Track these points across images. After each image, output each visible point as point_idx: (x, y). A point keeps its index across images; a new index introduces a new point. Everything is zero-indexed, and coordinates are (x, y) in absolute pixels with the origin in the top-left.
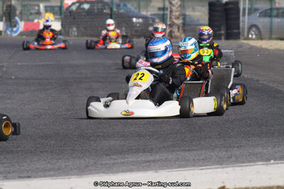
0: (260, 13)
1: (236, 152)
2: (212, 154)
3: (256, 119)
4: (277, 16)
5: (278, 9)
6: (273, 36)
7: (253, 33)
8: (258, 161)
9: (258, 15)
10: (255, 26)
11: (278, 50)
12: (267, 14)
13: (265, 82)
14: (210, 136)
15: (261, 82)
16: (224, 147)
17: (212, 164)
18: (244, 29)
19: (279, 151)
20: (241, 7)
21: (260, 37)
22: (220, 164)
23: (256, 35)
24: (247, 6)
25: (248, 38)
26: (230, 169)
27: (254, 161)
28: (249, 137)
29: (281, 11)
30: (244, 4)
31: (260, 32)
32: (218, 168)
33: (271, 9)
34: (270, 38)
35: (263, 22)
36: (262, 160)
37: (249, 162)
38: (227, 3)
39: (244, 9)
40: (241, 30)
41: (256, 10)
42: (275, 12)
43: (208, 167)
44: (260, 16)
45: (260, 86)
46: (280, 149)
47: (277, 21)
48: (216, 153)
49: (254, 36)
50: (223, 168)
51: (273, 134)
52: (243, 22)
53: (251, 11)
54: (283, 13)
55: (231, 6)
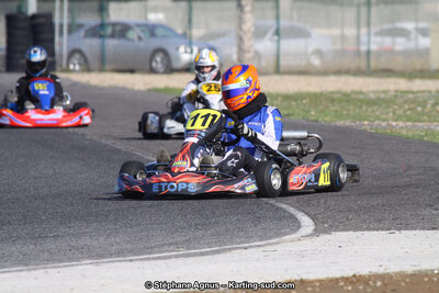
0: (86, 32)
1: (50, 245)
2: (13, 249)
3: (81, 193)
4: (113, 36)
5: (114, 25)
6: (107, 67)
7: (76, 61)
8: (84, 258)
9: (82, 33)
10: (78, 51)
11: (114, 88)
12: (97, 32)
13: (94, 137)
14: (9, 222)
15: (88, 137)
16: (33, 238)
17: (12, 266)
18: (61, 55)
19: (117, 243)
20: (57, 20)
21: (87, 68)
22: (26, 265)
23: (80, 64)
24: (65, 22)
25: (68, 70)
26: (40, 273)
27: (78, 259)
28: (70, 222)
29: (118, 28)
30: (62, 17)
31: (86, 60)
32: (21, 271)
33: (102, 26)
34: (102, 70)
35: (90, 45)
36: (89, 258)
37: (70, 260)
38: (34, 17)
39: (61, 26)
40: (57, 58)
41: (80, 26)
42: (109, 30)
43: (6, 270)
44: (86, 36)
45: (87, 143)
46: (118, 240)
47: (111, 43)
48: (19, 247)
49: (77, 67)
50: (29, 270)
51: (107, 216)
52: (61, 44)
53: (72, 28)
54: (122, 30)
55: (41, 20)
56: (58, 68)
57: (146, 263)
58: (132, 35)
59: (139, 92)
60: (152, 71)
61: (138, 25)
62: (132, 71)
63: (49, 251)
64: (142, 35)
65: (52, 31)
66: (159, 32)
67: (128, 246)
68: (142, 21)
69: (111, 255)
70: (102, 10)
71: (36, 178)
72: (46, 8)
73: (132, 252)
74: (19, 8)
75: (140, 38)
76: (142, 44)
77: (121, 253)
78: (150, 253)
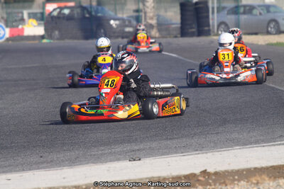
0: (228, 11)
1: (214, 138)
2: (193, 141)
3: (230, 107)
4: (244, 13)
5: (245, 6)
7: (222, 29)
9: (226, 12)
10: (223, 23)
18: (213, 26)
19: (254, 136)
20: (210, 5)
22: (201, 150)
24: (216, 5)
26: (209, 155)
27: (231, 146)
29: (248, 8)
30: (213, 3)
33: (237, 7)
35: (230, 19)
36: (238, 145)
38: (197, 3)
39: (213, 8)
40: (211, 28)
41: (224, 8)
42: (242, 10)
44: (228, 14)
47: (243, 18)
50: (203, 153)
51: (247, 120)
52: (213, 19)
53: (220, 9)
54: (250, 9)
55: (201, 6)
56: (212, 34)
57: (273, 148)
58: (255, 12)
59: (261, 46)
60: (268, 33)
61: (259, 6)
62: (256, 34)
64: (262, 12)
65: (208, 12)
66: (272, 9)
67: (262, 138)
68: (261, 3)
69: (251, 143)
71: (203, 99)
73: (264, 141)
75: (260, 14)
76: (261, 17)
77: (257, 142)
78: (274, 142)
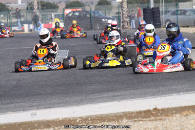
0: (171, 13)
1: (162, 89)
2: (149, 90)
4: (180, 14)
5: (181, 10)
8: (174, 93)
10: (169, 20)
12: (175, 13)
14: (147, 81)
16: (155, 87)
17: (149, 96)
18: (163, 22)
19: (185, 87)
20: (161, 10)
24: (164, 10)
27: (172, 93)
28: (169, 80)
29: (182, 12)
30: (162, 8)
33: (177, 11)
35: (173, 18)
36: (176, 93)
37: (169, 94)
38: (153, 9)
39: (162, 11)
40: (161, 23)
41: (169, 11)
42: (179, 12)
44: (171, 15)
47: (180, 17)
52: (162, 18)
53: (166, 12)
54: (184, 12)
55: (155, 10)
56: (162, 27)
58: (188, 14)
59: (190, 34)
61: (189, 10)
62: (188, 27)
63: (161, 91)
64: (191, 13)
65: (160, 14)
67: (189, 88)
68: (191, 9)
70: (177, 5)
72: (157, 5)
73: (191, 90)
74: (148, 6)
75: (190, 15)
76: (191, 17)
77: (187, 91)
